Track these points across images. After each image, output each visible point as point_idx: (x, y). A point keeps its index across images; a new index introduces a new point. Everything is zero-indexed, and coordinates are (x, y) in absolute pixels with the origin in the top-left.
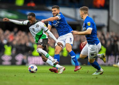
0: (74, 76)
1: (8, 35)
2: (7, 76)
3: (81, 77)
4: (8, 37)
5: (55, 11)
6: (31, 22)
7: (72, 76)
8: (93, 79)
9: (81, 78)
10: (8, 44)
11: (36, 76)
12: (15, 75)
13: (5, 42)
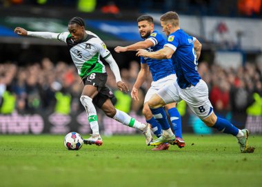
0: (197, 156)
1: (62, 72)
2: (60, 157)
3: (212, 158)
4: (63, 76)
5: (143, 26)
6: (75, 37)
7: (194, 157)
8: (237, 161)
9: (213, 161)
10: (64, 91)
11: (120, 156)
12: (77, 155)
13: (56, 86)
